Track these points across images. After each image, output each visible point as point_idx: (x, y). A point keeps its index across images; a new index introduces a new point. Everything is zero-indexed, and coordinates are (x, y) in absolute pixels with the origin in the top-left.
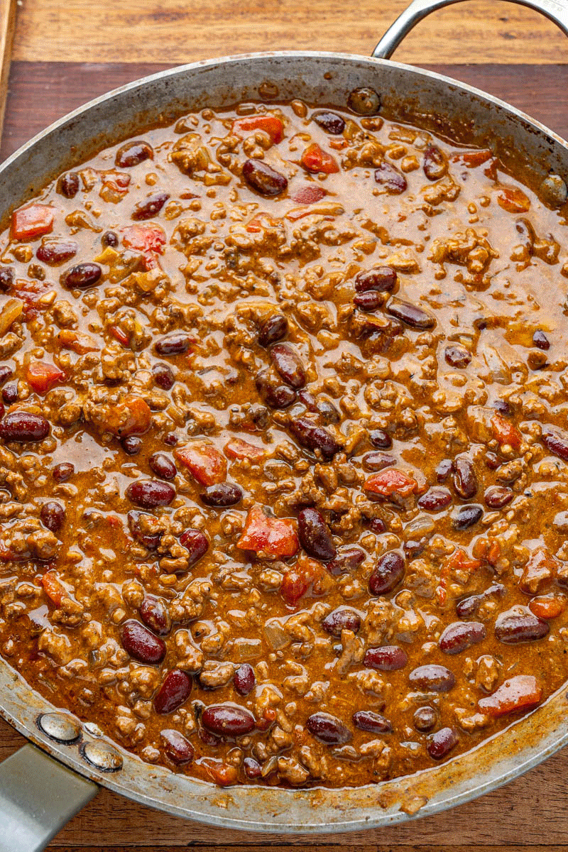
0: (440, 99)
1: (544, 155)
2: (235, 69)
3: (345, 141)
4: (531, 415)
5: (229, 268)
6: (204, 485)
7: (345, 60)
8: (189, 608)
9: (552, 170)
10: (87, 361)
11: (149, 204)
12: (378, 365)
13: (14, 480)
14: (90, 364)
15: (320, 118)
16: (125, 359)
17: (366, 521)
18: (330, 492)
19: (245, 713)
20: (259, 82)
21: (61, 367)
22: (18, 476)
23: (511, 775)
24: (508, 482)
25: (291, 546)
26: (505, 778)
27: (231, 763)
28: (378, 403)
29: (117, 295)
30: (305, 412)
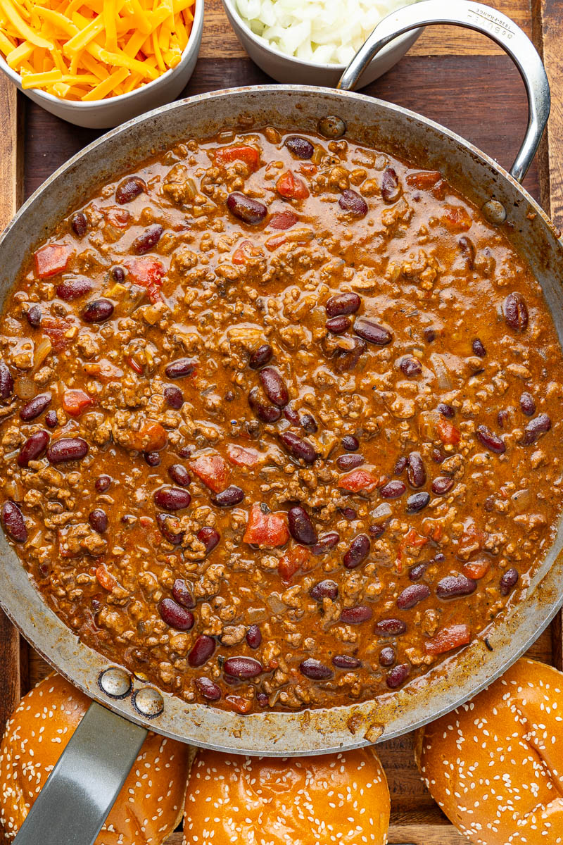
0: (399, 128)
1: (488, 183)
2: (215, 103)
3: (313, 167)
4: (468, 416)
5: (220, 297)
6: (214, 492)
7: (314, 93)
8: (209, 590)
9: (494, 196)
10: (111, 388)
11: (147, 238)
12: (347, 383)
13: (64, 497)
14: (114, 392)
15: (291, 143)
16: (142, 387)
17: (341, 512)
18: (311, 491)
19: (254, 663)
20: (237, 114)
21: (90, 394)
22: (67, 493)
23: (444, 712)
24: (450, 475)
25: (284, 537)
26: (440, 714)
27: (248, 698)
28: (347, 415)
29: (129, 327)
30: (290, 426)
